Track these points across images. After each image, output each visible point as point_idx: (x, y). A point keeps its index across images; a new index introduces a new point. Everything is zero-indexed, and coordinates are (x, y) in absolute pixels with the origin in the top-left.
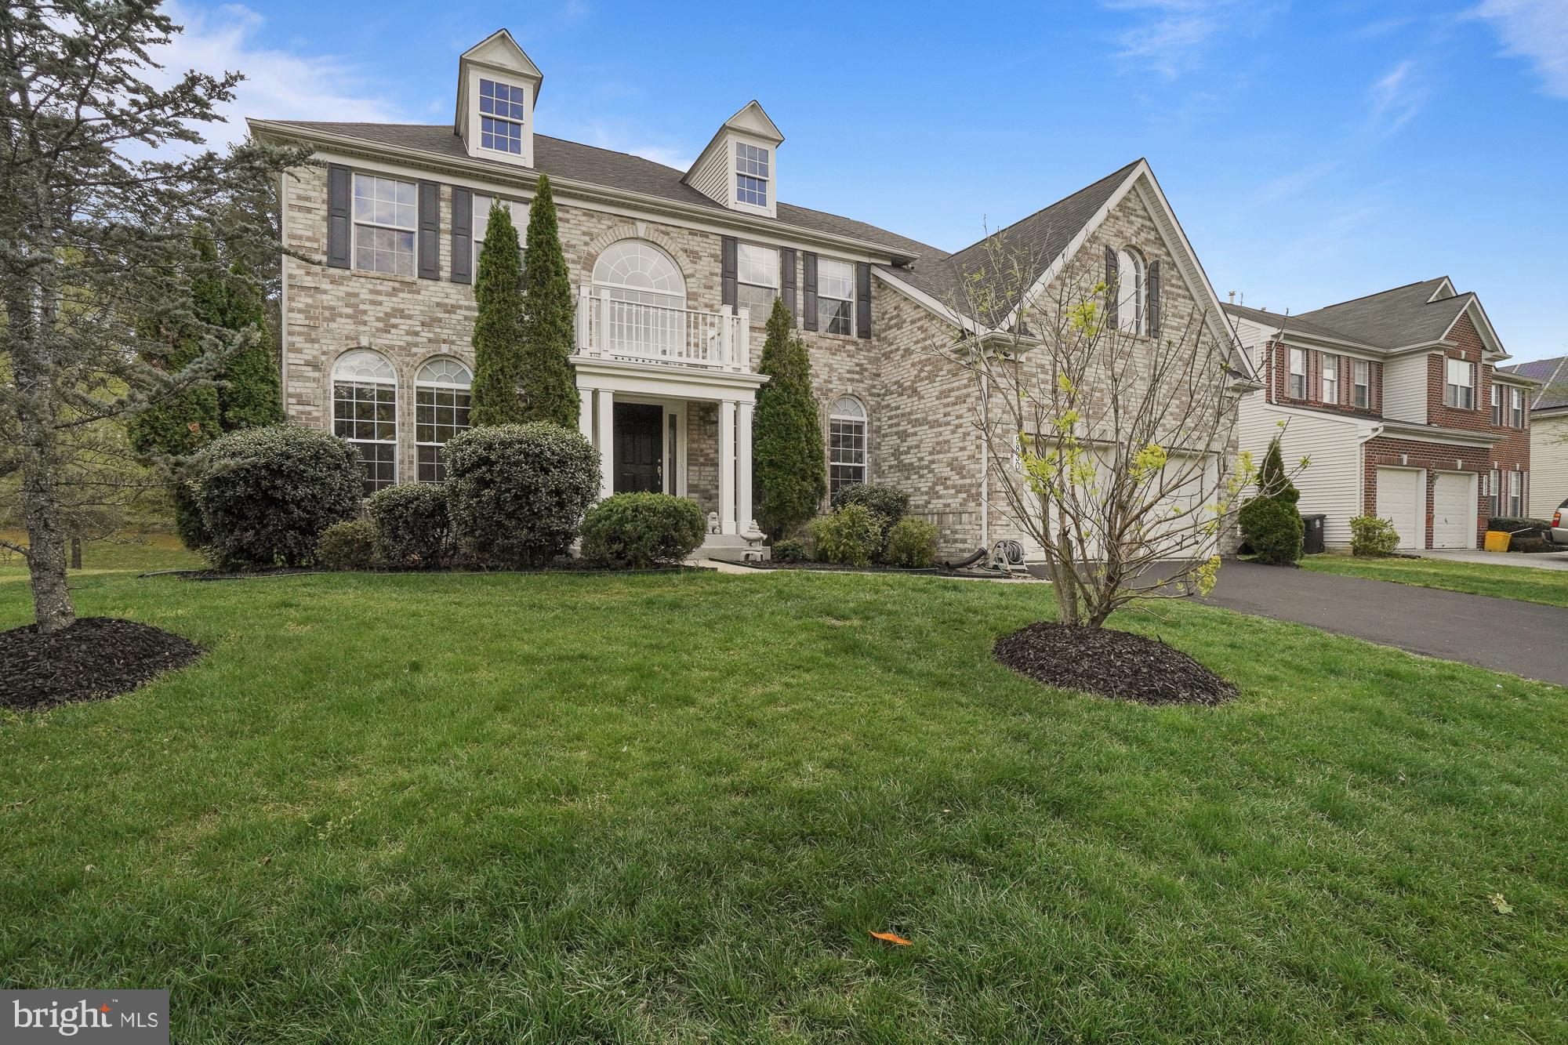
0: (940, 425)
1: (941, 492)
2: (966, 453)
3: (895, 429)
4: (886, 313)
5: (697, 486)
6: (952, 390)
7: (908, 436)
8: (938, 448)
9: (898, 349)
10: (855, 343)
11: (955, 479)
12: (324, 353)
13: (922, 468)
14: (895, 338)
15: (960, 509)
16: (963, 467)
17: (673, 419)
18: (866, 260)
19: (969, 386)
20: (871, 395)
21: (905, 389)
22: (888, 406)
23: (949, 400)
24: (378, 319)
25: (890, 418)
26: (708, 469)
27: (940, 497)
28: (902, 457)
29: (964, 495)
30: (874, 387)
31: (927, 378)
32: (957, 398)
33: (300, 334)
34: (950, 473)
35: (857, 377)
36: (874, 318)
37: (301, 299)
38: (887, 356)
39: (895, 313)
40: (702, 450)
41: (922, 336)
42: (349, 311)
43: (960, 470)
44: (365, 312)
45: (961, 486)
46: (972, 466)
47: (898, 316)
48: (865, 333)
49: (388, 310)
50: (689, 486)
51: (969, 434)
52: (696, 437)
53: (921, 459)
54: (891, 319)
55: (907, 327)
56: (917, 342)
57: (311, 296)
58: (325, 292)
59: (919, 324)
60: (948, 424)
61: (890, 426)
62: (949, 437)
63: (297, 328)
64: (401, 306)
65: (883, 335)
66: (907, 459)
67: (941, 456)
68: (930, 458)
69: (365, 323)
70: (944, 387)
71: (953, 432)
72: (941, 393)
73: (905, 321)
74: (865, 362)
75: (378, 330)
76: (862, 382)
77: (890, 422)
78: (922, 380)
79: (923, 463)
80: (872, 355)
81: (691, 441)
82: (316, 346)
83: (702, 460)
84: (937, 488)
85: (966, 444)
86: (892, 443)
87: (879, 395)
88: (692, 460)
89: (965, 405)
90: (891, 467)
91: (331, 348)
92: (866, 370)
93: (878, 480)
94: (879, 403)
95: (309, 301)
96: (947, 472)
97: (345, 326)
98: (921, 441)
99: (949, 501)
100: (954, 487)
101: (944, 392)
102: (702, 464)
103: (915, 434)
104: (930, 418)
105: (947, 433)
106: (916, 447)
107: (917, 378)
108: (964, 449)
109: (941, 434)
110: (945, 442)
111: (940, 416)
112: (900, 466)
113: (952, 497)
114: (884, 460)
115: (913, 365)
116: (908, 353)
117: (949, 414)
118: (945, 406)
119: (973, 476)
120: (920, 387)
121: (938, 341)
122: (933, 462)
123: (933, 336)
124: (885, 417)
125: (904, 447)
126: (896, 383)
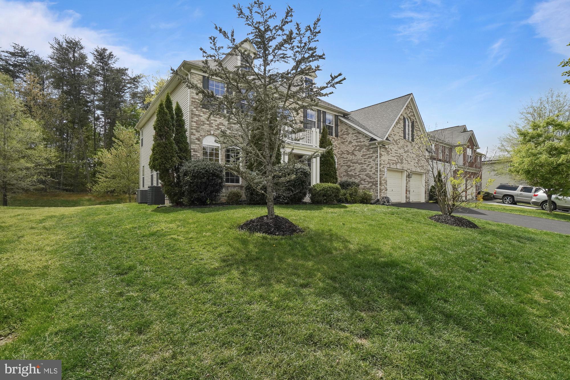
0: (363, 164)
3: (346, 164)
4: (342, 130)
6: (367, 154)
7: (351, 166)
8: (362, 170)
10: (334, 138)
11: (368, 179)
12: (201, 136)
13: (356, 176)
14: (346, 138)
15: (370, 188)
16: (371, 176)
18: (337, 114)
19: (373, 154)
20: (338, 154)
21: (350, 153)
22: (343, 157)
23: (366, 157)
24: (216, 126)
25: (344, 161)
27: (363, 184)
28: (348, 172)
29: (371, 184)
30: (339, 151)
31: (358, 150)
32: (369, 157)
33: (194, 129)
35: (335, 148)
36: (339, 131)
37: (195, 118)
38: (343, 143)
41: (356, 138)
42: (208, 122)
43: (370, 177)
44: (212, 123)
46: (374, 176)
47: (347, 131)
48: (337, 136)
49: (219, 123)
51: (373, 167)
53: (356, 173)
54: (345, 132)
55: (350, 135)
56: (354, 140)
57: (197, 117)
58: (201, 116)
59: (355, 135)
60: (366, 164)
61: (344, 163)
63: (194, 128)
64: (222, 122)
65: (341, 137)
66: (350, 173)
67: (363, 173)
69: (212, 127)
70: (364, 153)
71: (367, 166)
72: (363, 155)
73: (350, 133)
74: (337, 144)
75: (216, 129)
76: (336, 150)
78: (356, 151)
80: (339, 142)
82: (199, 133)
84: (362, 182)
86: (344, 168)
87: (340, 154)
89: (372, 159)
90: (344, 175)
91: (203, 134)
92: (337, 147)
94: (340, 157)
95: (197, 119)
96: (365, 177)
97: (206, 127)
98: (356, 168)
99: (366, 186)
100: (367, 182)
103: (354, 166)
104: (359, 162)
105: (365, 166)
106: (354, 170)
107: (354, 150)
108: (371, 171)
109: (363, 166)
110: (365, 169)
111: (363, 161)
112: (348, 175)
113: (367, 184)
114: (342, 173)
115: (353, 146)
116: (350, 142)
117: (366, 161)
118: (364, 159)
119: (374, 179)
120: (355, 153)
121: (362, 140)
122: (360, 174)
123: (360, 139)
124: (342, 160)
125: (349, 170)
126: (346, 151)
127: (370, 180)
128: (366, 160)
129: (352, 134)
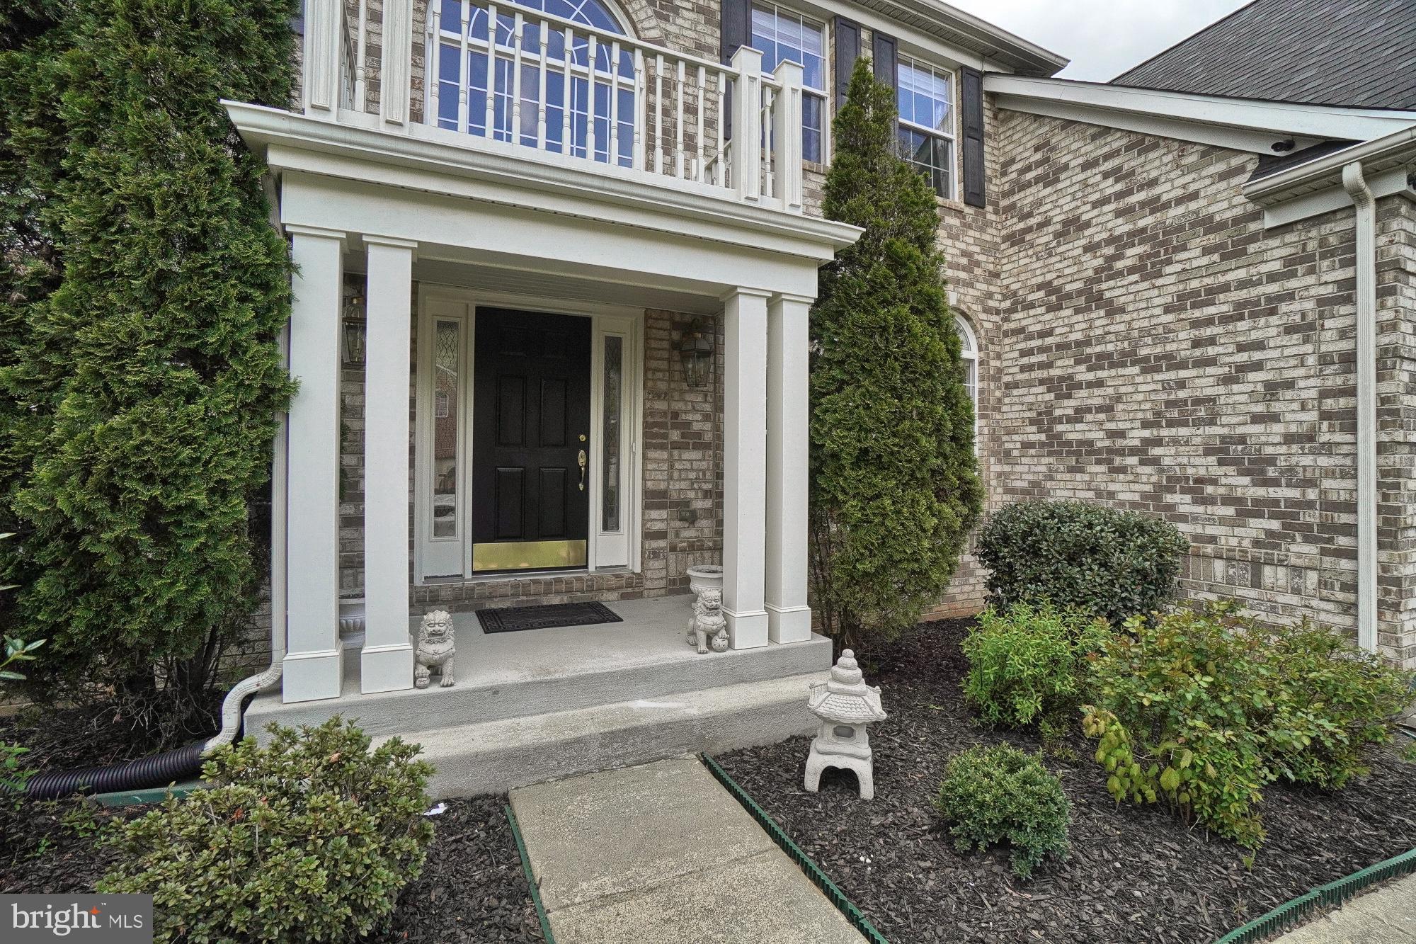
0: (1183, 365)
1: (1183, 509)
2: (1278, 428)
3: (1043, 374)
4: (1013, 161)
5: (664, 494)
6: (1225, 288)
7: (1079, 386)
8: (1175, 414)
9: (1047, 222)
10: (959, 213)
11: (1243, 485)
13: (1121, 452)
14: (1039, 203)
15: (1261, 553)
16: (1271, 460)
17: (614, 349)
18: (974, 63)
19: (1293, 275)
20: (987, 310)
21: (1069, 296)
22: (1021, 330)
23: (1210, 311)
25: (1023, 353)
26: (687, 455)
28: (1059, 428)
29: (1275, 525)
30: (990, 296)
31: (1132, 270)
32: (1240, 305)
34: (1217, 471)
35: (963, 275)
36: (988, 172)
38: (1015, 239)
39: (1038, 156)
40: (675, 415)
41: (1119, 187)
43: (1257, 467)
45: (1256, 501)
46: (1307, 460)
47: (1046, 160)
48: (975, 197)
50: (647, 493)
51: (1290, 385)
52: (662, 386)
53: (1121, 434)
54: (1028, 169)
55: (1071, 180)
56: (1095, 205)
59: (1108, 166)
60: (1212, 362)
61: (1023, 369)
62: (1209, 392)
65: (1004, 203)
66: (1073, 433)
67: (1183, 431)
68: (1146, 433)
70: (1195, 284)
71: (1227, 380)
72: (1181, 297)
73: (1066, 167)
74: (977, 249)
76: (971, 285)
77: (1025, 360)
78: (1120, 274)
79: (1119, 443)
80: (988, 238)
81: (652, 394)
83: (675, 435)
84: (1169, 498)
85: (1276, 407)
86: (1031, 399)
87: (998, 312)
88: (653, 437)
89: (1274, 320)
90: (1027, 445)
92: (978, 264)
93: (998, 468)
94: (998, 327)
96: (1205, 466)
98: (1118, 398)
99: (1210, 530)
100: (1230, 501)
101: (1196, 293)
102: (677, 446)
103: (1100, 384)
104: (1144, 352)
105: (1204, 383)
106: (1100, 409)
107: (1107, 271)
108: (1274, 418)
109: (1181, 384)
110: (1198, 401)
111: (1181, 345)
112: (1055, 445)
113: (1223, 521)
114: (1010, 431)
115: (1089, 248)
116: (1074, 225)
117: (1212, 341)
118: (1196, 324)
119: (1311, 483)
120: (1112, 290)
121: (1165, 191)
122: (1158, 442)
123: (1153, 183)
124: (1011, 350)
125: (1066, 408)
126: (1039, 287)
127: (1261, 492)
128: (1209, 331)
129: (1086, 166)
